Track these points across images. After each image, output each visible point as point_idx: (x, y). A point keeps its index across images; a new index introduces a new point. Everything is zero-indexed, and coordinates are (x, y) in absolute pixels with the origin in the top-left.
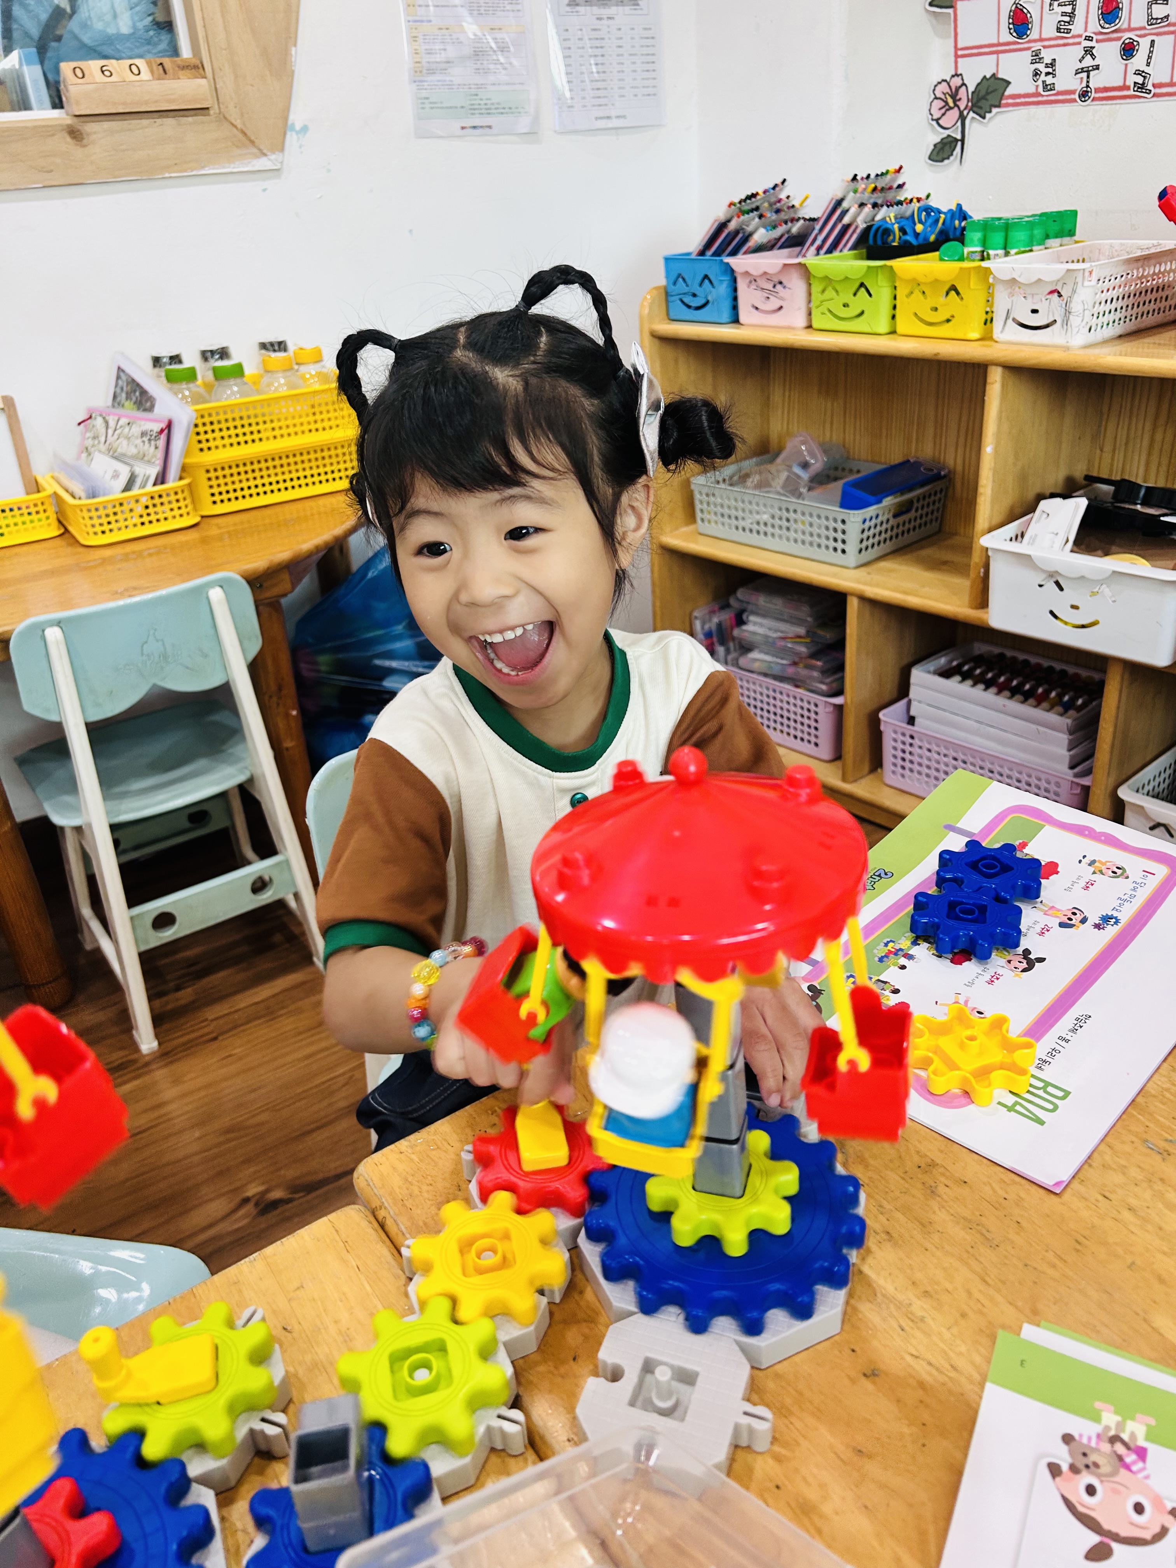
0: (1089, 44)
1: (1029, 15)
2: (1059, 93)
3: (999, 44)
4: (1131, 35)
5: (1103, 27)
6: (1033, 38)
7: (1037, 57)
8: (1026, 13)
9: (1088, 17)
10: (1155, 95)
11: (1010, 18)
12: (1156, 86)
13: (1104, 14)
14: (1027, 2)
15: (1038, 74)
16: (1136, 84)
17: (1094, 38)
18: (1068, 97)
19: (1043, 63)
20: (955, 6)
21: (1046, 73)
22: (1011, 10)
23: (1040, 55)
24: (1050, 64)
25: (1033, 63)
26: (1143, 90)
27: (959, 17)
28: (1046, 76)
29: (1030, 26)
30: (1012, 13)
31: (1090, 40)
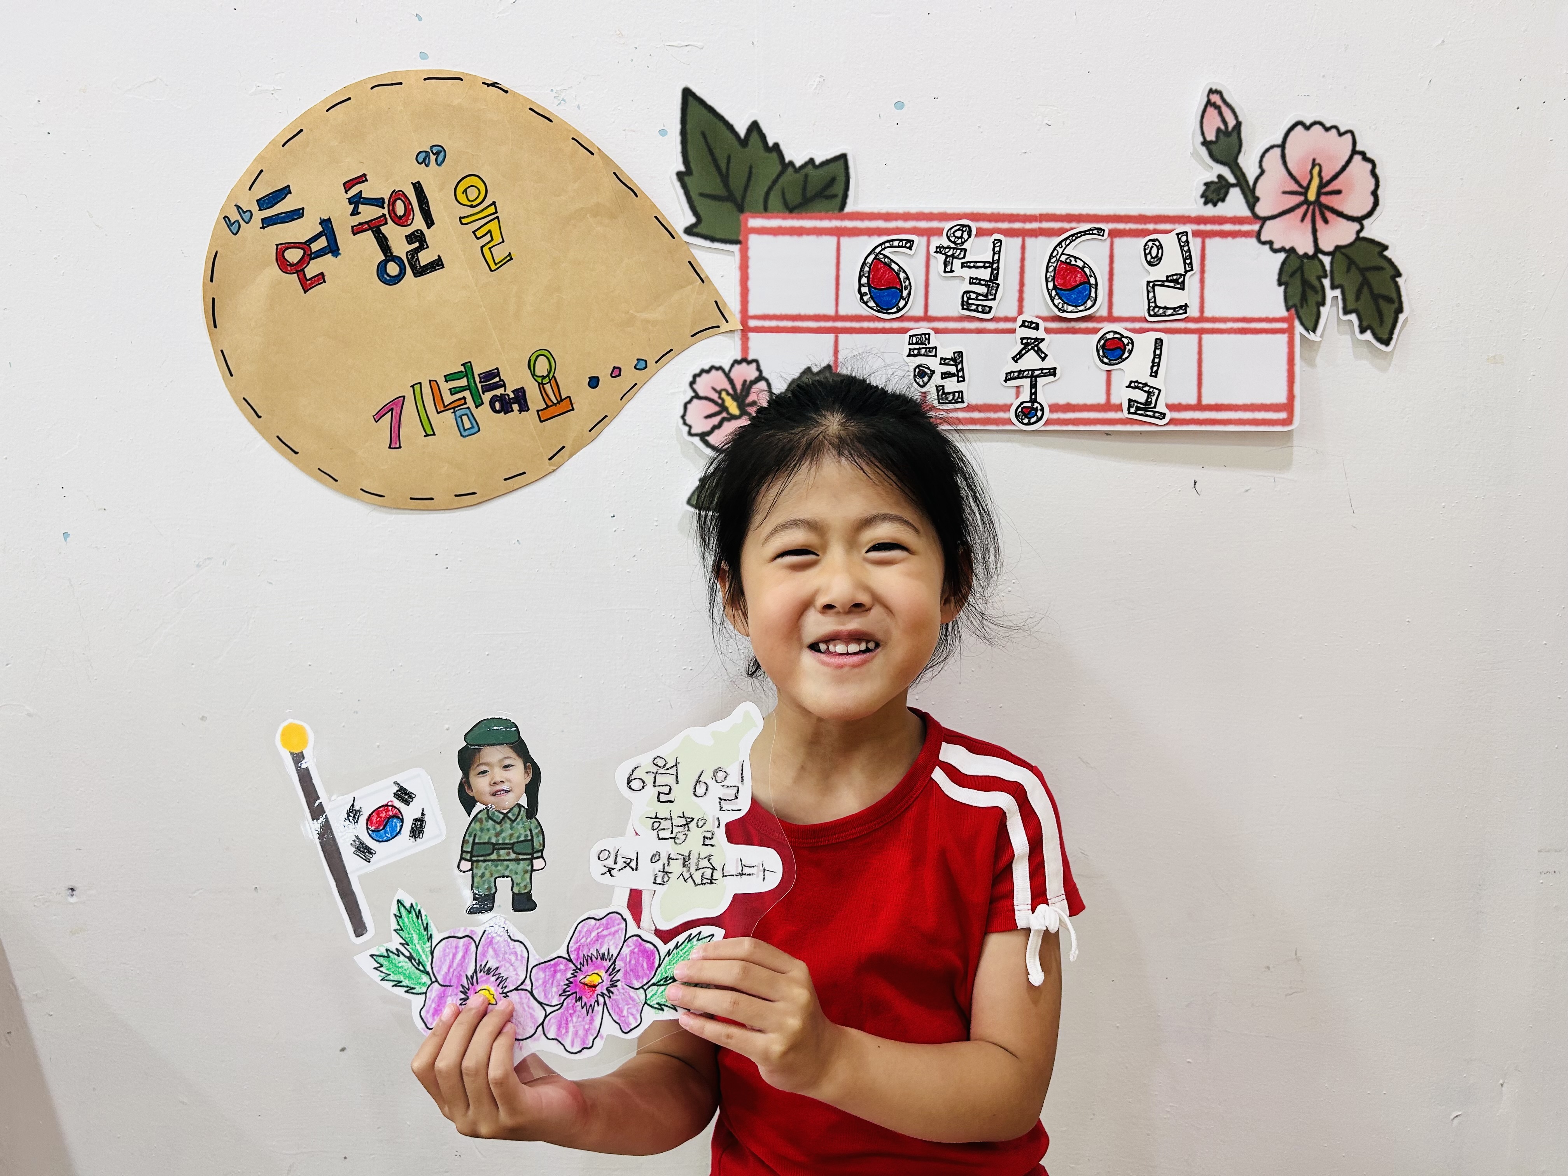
0: (1032, 334)
1: (902, 276)
2: (971, 408)
3: (837, 318)
4: (1118, 327)
5: (1059, 309)
6: (911, 314)
7: (921, 346)
8: (896, 271)
9: (1026, 289)
10: (1172, 422)
11: (864, 275)
12: (1171, 407)
13: (1059, 289)
14: (897, 254)
15: (927, 374)
16: (1132, 403)
17: (1042, 325)
18: (992, 415)
19: (935, 356)
20: (743, 241)
21: (942, 374)
22: (864, 264)
23: (929, 343)
24: (951, 359)
25: (915, 356)
26: (1148, 413)
27: (751, 263)
28: (942, 378)
29: (905, 293)
30: (867, 269)
31: (1033, 328)
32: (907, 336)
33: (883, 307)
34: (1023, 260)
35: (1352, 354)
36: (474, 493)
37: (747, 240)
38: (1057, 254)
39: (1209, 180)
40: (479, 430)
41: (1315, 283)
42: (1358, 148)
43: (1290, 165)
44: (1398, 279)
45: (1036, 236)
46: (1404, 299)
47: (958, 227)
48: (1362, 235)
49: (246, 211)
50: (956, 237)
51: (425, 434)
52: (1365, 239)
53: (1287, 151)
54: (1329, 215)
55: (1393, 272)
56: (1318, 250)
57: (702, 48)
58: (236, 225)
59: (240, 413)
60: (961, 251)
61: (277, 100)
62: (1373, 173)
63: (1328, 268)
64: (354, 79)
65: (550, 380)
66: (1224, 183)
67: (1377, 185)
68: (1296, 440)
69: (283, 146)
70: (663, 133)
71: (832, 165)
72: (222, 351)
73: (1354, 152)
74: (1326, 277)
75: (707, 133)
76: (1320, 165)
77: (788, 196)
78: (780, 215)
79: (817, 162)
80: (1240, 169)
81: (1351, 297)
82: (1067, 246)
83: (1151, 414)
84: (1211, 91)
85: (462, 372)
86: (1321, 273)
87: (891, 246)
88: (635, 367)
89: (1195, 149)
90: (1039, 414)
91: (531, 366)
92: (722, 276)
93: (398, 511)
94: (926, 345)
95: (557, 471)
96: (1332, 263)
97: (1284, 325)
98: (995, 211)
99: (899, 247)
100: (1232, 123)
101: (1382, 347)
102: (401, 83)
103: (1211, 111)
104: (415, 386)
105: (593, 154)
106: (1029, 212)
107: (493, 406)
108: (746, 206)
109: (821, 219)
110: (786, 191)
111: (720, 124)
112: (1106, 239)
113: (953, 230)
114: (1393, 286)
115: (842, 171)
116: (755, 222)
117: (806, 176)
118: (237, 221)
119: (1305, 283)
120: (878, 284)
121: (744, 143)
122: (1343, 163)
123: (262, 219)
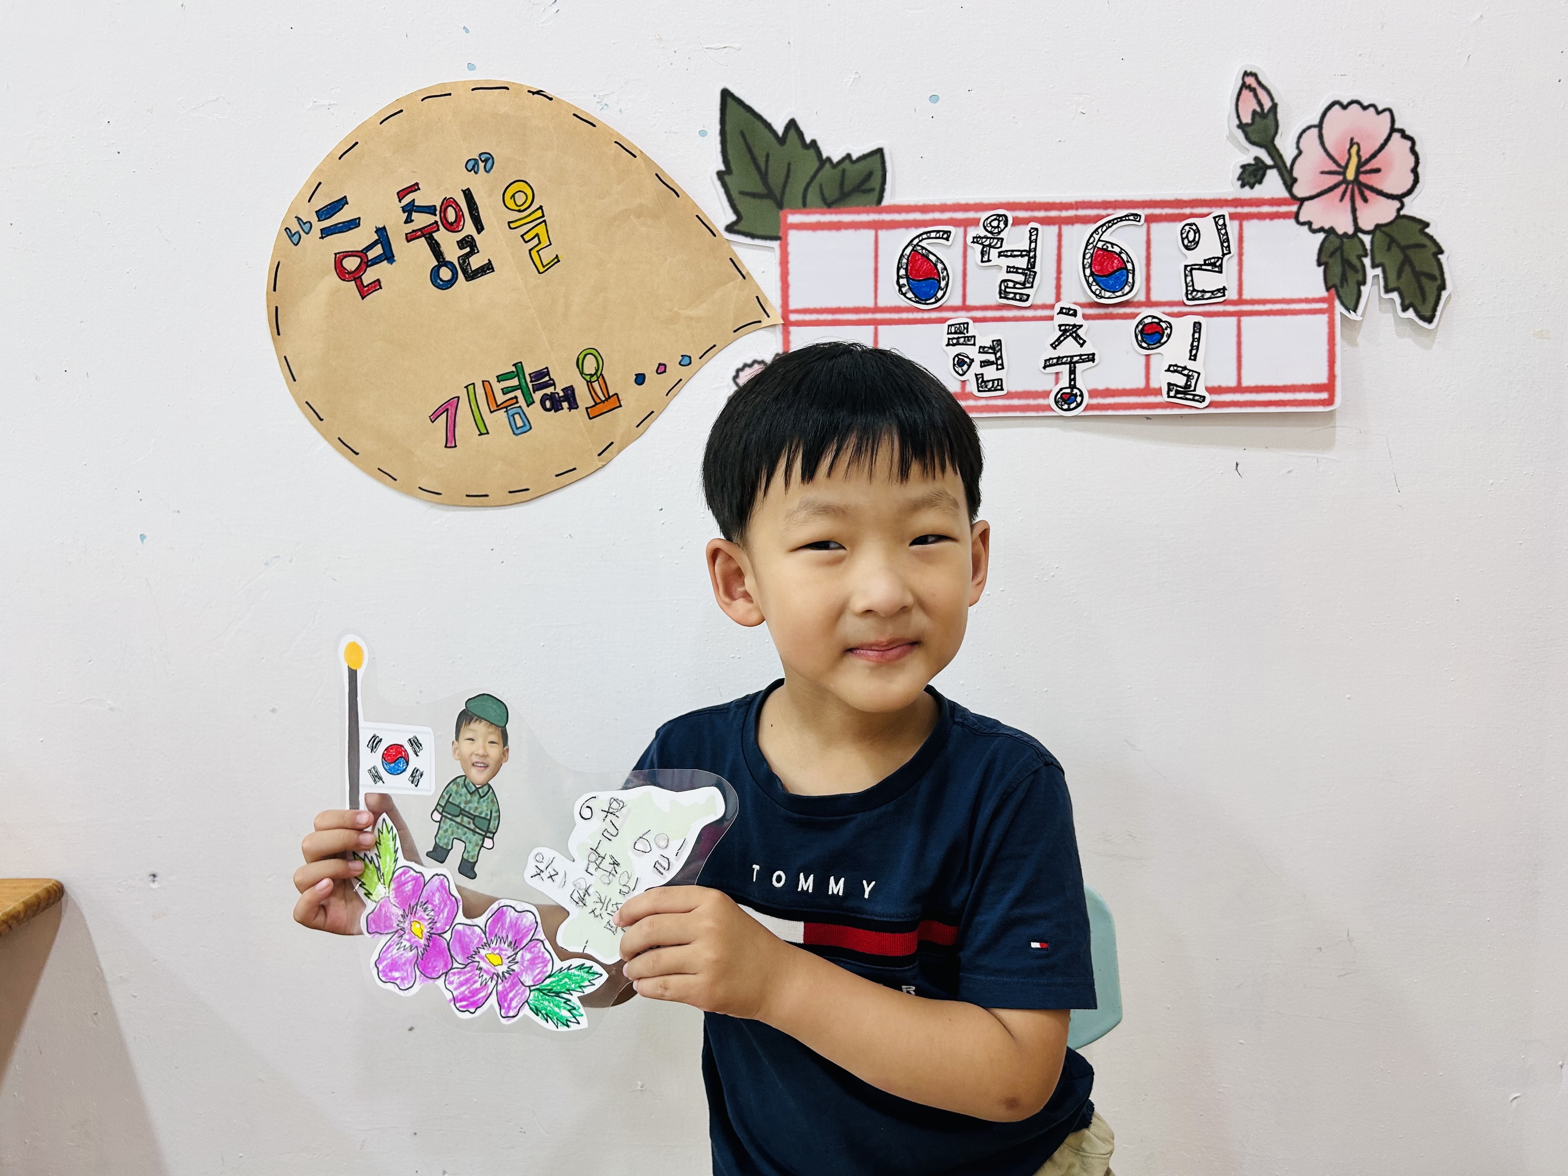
0: (1070, 320)
1: (940, 266)
2: (1010, 395)
3: (876, 309)
4: (1156, 312)
5: (1097, 295)
6: (949, 304)
7: (960, 336)
8: (934, 262)
9: (1063, 276)
10: (1211, 404)
11: (902, 267)
12: (1211, 390)
13: (1097, 275)
14: (935, 245)
15: (966, 362)
16: (1172, 387)
17: (1080, 311)
18: (1032, 402)
19: (974, 344)
20: (783, 237)
21: (981, 362)
22: (902, 256)
23: (967, 332)
24: (990, 348)
25: (954, 345)
26: (1188, 397)
27: (791, 258)
28: (981, 367)
29: (943, 284)
30: (905, 261)
31: (1071, 315)
32: (946, 325)
33: (921, 298)
34: (1059, 247)
35: (1395, 332)
36: (527, 490)
37: (786, 235)
38: (1094, 241)
39: (1245, 162)
40: (531, 428)
41: (1355, 261)
42: (1397, 126)
43: (1327, 145)
44: (1440, 256)
45: (1073, 224)
46: (1447, 276)
47: (995, 217)
48: (1402, 213)
49: (306, 223)
50: (993, 227)
51: (479, 433)
52: (1405, 216)
53: (1324, 131)
54: (1368, 193)
55: (1434, 249)
56: (1358, 229)
57: (739, 50)
58: (297, 236)
59: (303, 416)
60: (998, 241)
61: (333, 114)
62: (1413, 150)
63: (1368, 246)
64: (406, 91)
65: (598, 378)
66: (1261, 165)
67: (1417, 163)
68: (1339, 420)
69: (340, 158)
70: (703, 133)
71: (869, 159)
72: (285, 357)
73: (1393, 130)
74: (1366, 256)
75: (745, 132)
76: (1358, 144)
77: (826, 191)
78: (818, 210)
79: (854, 157)
80: (1277, 151)
81: (1392, 276)
82: (1103, 232)
83: (1191, 397)
84: (1246, 74)
85: (513, 372)
86: (1361, 252)
87: (929, 238)
88: (680, 363)
89: (1231, 132)
90: (1079, 399)
91: (580, 365)
92: (763, 272)
93: (456, 508)
94: (965, 334)
95: (606, 466)
96: (1372, 242)
97: (1324, 306)
98: (1032, 200)
99: (936, 238)
100: (1267, 105)
101: (1425, 325)
102: (450, 94)
103: (1246, 93)
104: (469, 387)
105: (635, 156)
106: (1065, 200)
107: (543, 403)
108: (785, 204)
109: (859, 213)
110: (824, 186)
111: (758, 123)
112: (1142, 225)
113: (989, 220)
114: (1435, 263)
115: (879, 166)
116: (793, 219)
117: (844, 171)
118: (298, 232)
119: (1346, 263)
120: (916, 276)
121: (782, 140)
122: (1382, 141)
123: (321, 230)
